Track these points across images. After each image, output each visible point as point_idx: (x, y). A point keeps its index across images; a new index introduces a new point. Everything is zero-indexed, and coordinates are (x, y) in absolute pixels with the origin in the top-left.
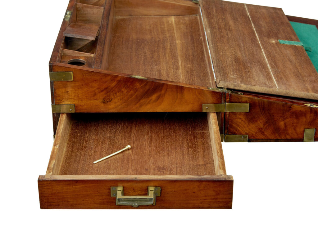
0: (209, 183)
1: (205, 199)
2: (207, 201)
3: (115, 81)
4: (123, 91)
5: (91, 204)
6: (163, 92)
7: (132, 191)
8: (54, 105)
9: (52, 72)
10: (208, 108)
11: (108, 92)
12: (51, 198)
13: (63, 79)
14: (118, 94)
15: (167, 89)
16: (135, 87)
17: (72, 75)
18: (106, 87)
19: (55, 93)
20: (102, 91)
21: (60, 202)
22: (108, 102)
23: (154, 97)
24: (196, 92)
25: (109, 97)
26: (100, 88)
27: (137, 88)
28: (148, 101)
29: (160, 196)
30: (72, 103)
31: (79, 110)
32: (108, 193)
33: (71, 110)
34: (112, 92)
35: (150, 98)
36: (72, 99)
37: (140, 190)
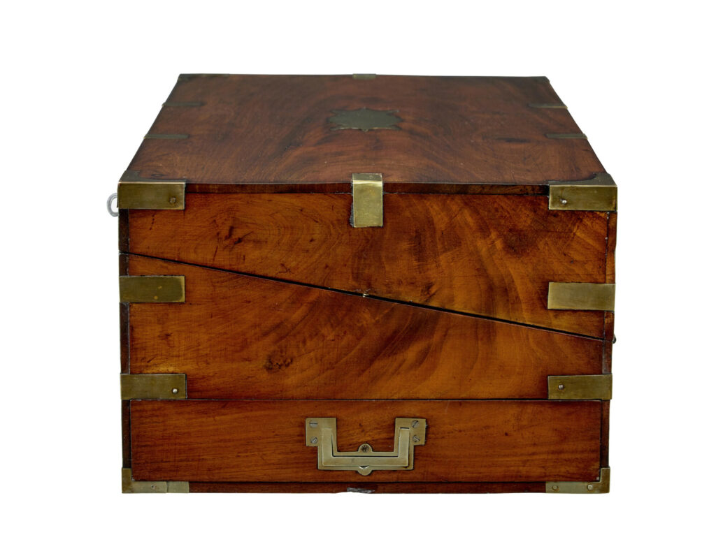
0: (542, 409)
1: (534, 454)
2: (537, 457)
3: (302, 305)
4: (324, 336)
5: (256, 466)
6: (436, 337)
7: (358, 431)
8: (128, 374)
9: (129, 277)
10: (564, 387)
11: (281, 338)
12: (160, 448)
13: (156, 298)
14: (308, 343)
15: (447, 330)
16: (358, 321)
17: (183, 284)
18: (278, 321)
19: (133, 339)
20: (266, 334)
21: (181, 461)
22: (280, 366)
23: (411, 353)
24: (531, 340)
25: (284, 354)
26: (259, 325)
27: (365, 326)
28: (395, 365)
29: (423, 443)
30: (178, 370)
31: (198, 391)
32: (299, 436)
33: (175, 390)
34: (295, 336)
35: (400, 357)
36: (179, 356)
37: (377, 428)
